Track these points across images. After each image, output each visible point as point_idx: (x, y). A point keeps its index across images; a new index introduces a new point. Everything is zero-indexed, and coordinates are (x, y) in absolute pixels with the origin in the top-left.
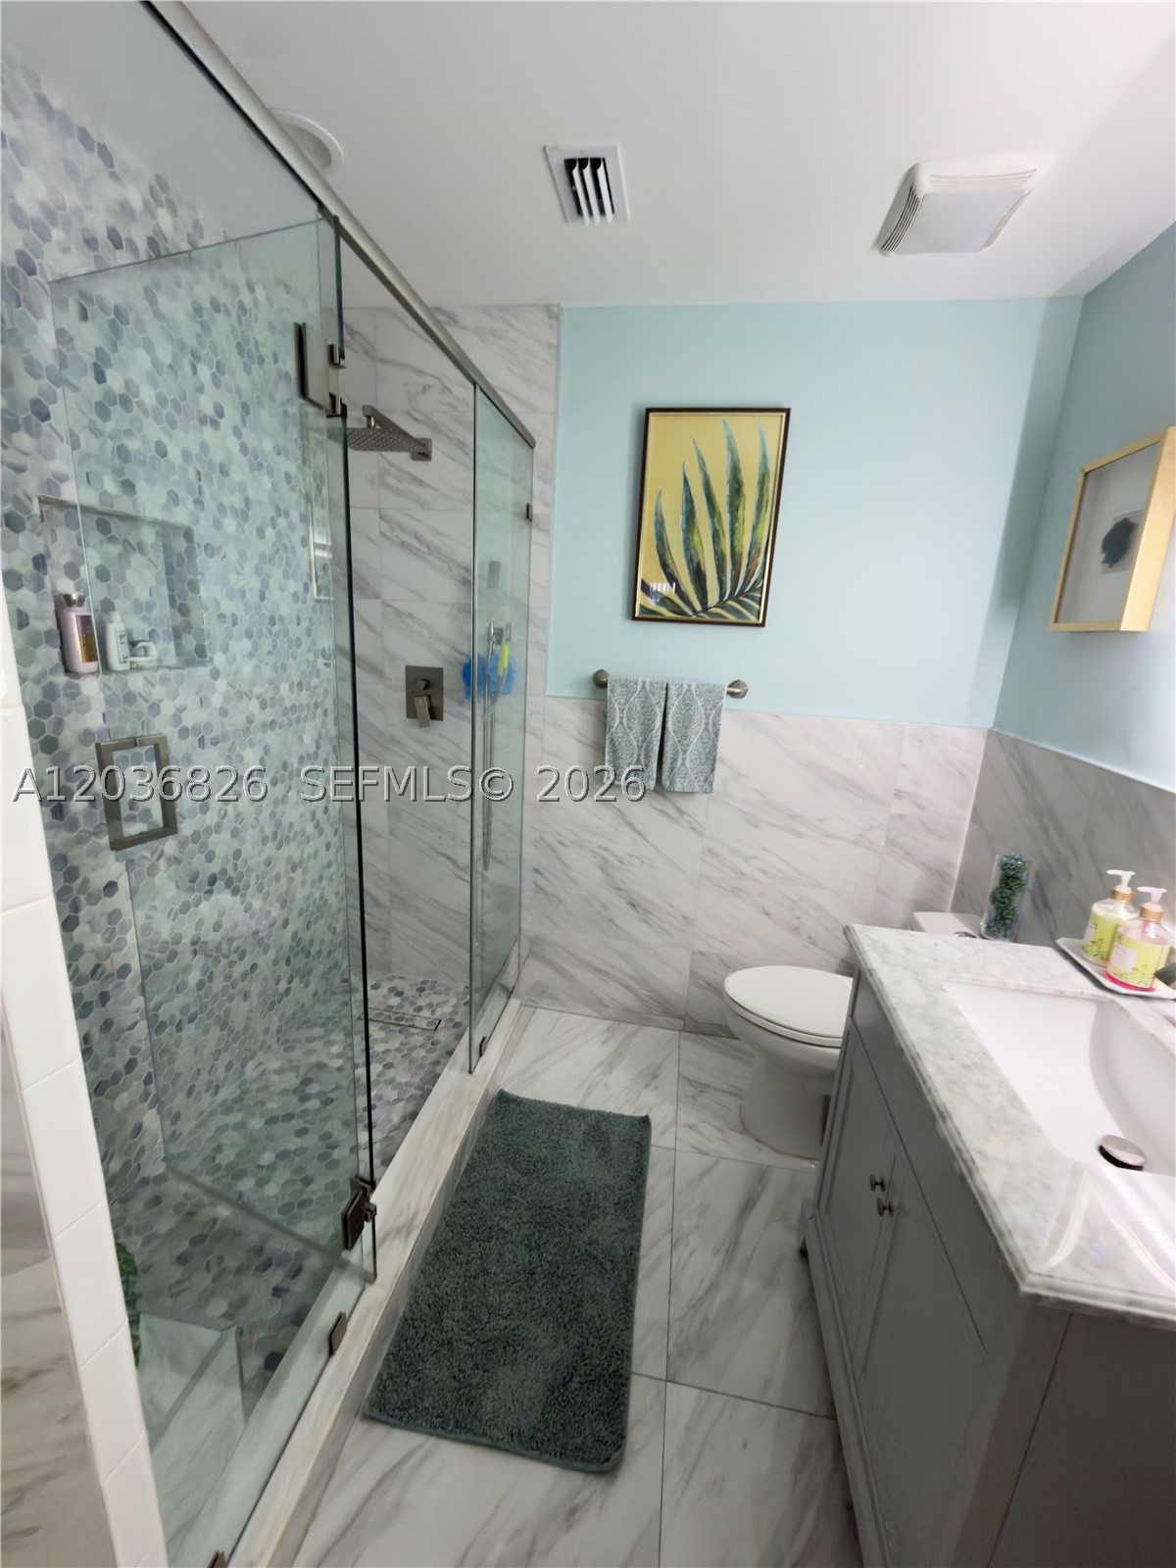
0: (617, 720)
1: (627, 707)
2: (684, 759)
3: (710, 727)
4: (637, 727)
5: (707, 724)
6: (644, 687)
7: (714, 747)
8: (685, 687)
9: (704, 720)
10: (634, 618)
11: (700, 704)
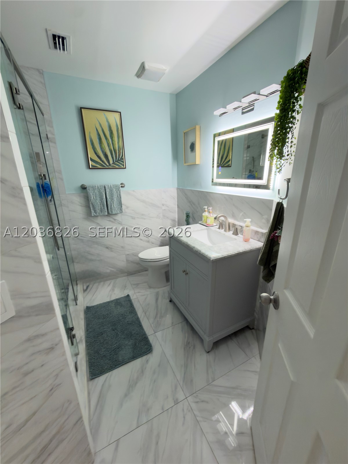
0: (92, 198)
1: (94, 194)
2: (114, 205)
3: (118, 196)
4: (98, 199)
5: (117, 195)
6: (98, 187)
7: (121, 200)
8: (110, 186)
9: (116, 194)
10: (90, 168)
11: (114, 190)
